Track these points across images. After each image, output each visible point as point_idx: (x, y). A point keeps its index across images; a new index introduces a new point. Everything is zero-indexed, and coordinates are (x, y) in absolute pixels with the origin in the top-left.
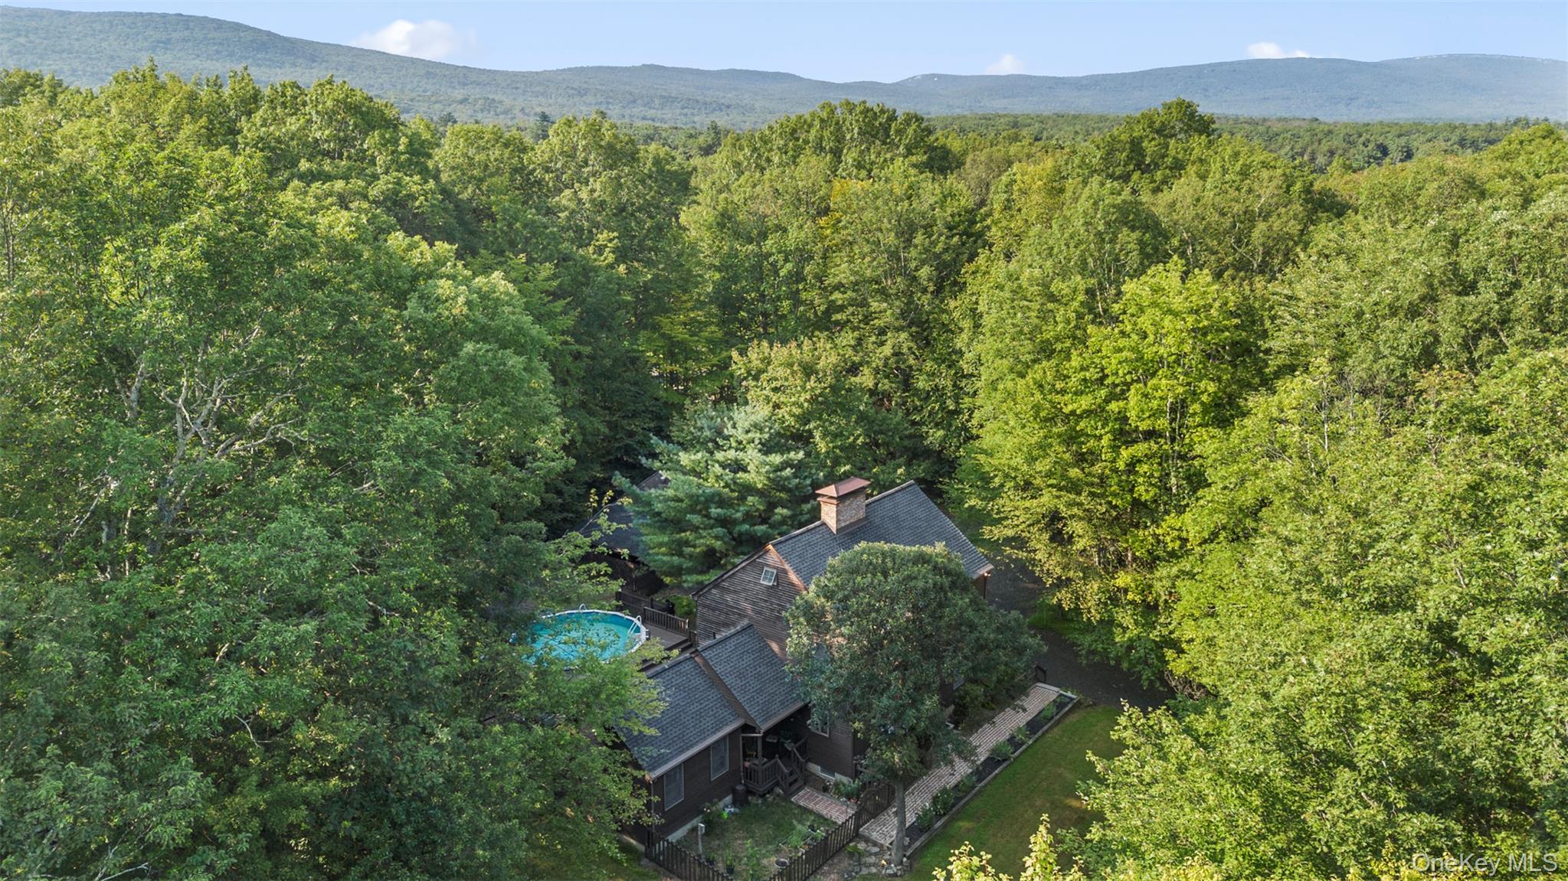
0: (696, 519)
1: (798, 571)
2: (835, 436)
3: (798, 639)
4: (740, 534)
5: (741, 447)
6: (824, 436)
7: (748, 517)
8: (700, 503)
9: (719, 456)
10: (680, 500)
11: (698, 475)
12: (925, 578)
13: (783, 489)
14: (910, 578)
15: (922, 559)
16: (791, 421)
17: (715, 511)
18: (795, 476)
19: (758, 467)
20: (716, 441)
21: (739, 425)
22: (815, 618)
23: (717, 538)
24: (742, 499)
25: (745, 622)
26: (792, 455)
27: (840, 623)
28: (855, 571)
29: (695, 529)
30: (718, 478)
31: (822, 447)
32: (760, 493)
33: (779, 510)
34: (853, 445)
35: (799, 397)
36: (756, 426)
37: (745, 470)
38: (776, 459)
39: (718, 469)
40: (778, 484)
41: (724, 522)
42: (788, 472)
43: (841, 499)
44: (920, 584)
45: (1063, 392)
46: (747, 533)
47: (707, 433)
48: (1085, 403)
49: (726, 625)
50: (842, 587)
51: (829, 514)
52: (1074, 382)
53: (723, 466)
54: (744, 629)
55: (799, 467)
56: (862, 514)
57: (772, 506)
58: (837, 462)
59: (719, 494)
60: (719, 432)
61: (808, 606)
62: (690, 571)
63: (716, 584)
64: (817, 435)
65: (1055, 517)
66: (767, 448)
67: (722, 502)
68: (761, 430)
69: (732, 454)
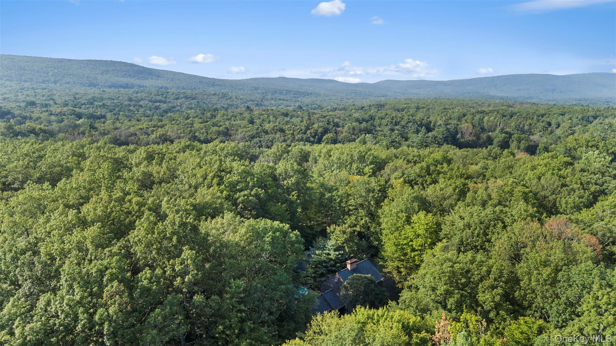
0: (319, 266)
1: (342, 279)
2: (350, 248)
3: (343, 292)
4: (329, 270)
5: (329, 250)
6: (348, 248)
7: (331, 266)
8: (321, 262)
9: (325, 252)
10: (316, 262)
11: (320, 256)
12: (366, 281)
13: (339, 259)
14: (363, 281)
15: (366, 277)
16: (340, 244)
17: (324, 264)
18: (341, 257)
19: (333, 255)
20: (324, 248)
21: (329, 245)
22: (346, 288)
23: (324, 270)
24: (330, 261)
25: (331, 289)
26: (341, 252)
27: (351, 289)
28: (353, 280)
29: (319, 268)
30: (324, 257)
31: (347, 250)
32: (334, 260)
33: (338, 264)
34: (354, 250)
35: (342, 238)
36: (333, 246)
37: (330, 255)
38: (337, 253)
39: (324, 255)
40: (337, 258)
41: (326, 267)
42: (340, 256)
43: (351, 263)
44: (365, 282)
45: (400, 239)
46: (331, 269)
47: (322, 246)
48: (405, 242)
49: (327, 290)
50: (351, 283)
51: (349, 267)
52: (403, 237)
53: (326, 254)
54: (331, 290)
55: (342, 255)
56: (356, 266)
57: (336, 263)
58: (350, 254)
59: (325, 260)
60: (324, 246)
61: (345, 286)
62: (318, 278)
63: (325, 281)
64: (346, 247)
65: (398, 267)
66: (335, 250)
67: (325, 262)
68: (334, 246)
69: (327, 251)
